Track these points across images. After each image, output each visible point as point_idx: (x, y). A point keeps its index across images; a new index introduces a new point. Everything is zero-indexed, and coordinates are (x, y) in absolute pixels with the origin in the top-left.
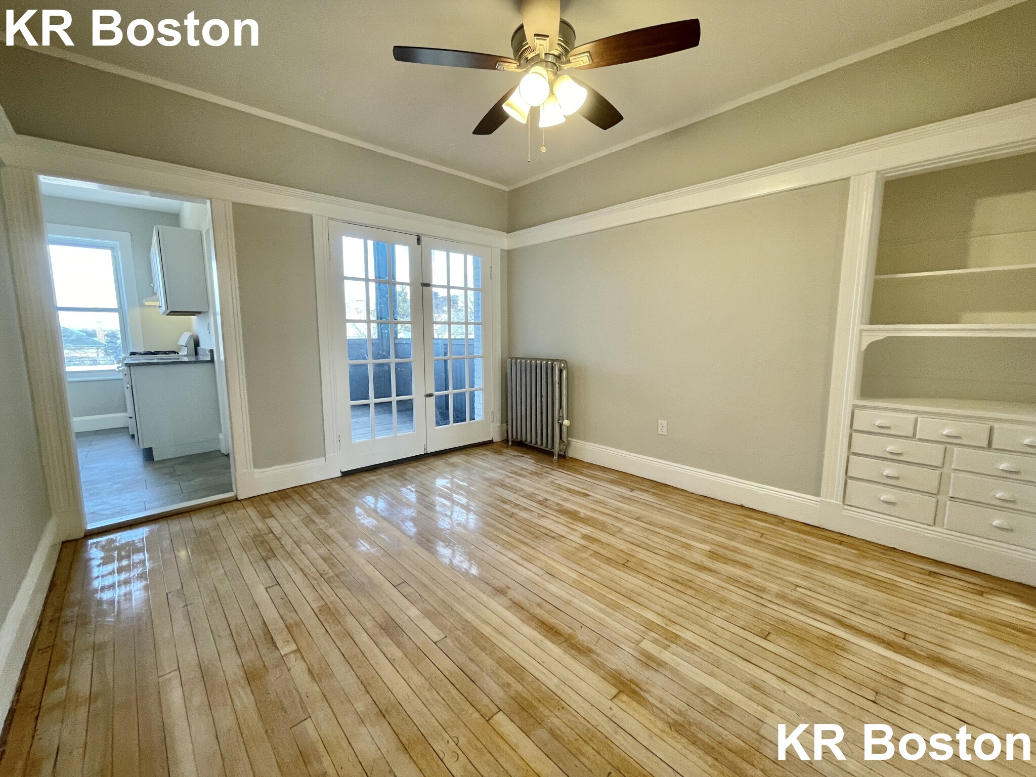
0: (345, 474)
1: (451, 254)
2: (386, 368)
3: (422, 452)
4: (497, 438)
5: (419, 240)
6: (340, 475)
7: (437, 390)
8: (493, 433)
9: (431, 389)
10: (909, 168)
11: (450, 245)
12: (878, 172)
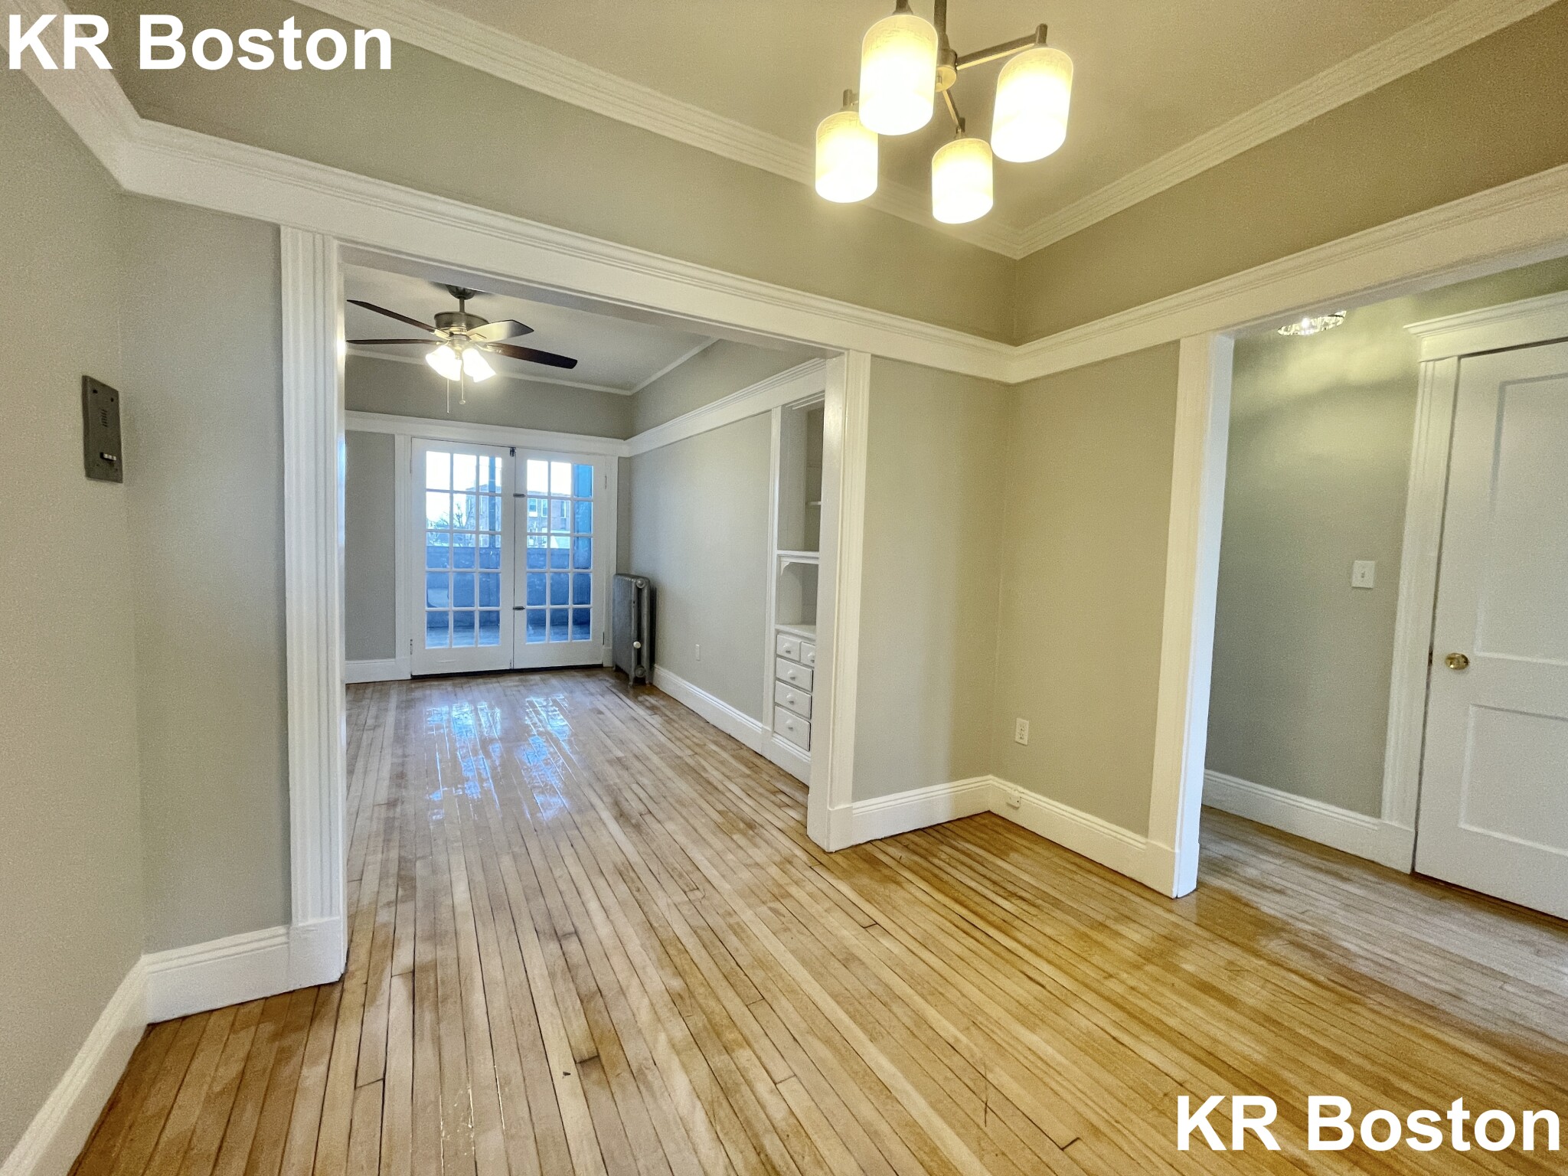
0: (416, 678)
1: (553, 464)
2: (469, 577)
3: (507, 667)
4: (607, 663)
5: (513, 451)
6: (410, 677)
7: (529, 604)
8: (603, 657)
9: (523, 603)
10: (811, 400)
11: (549, 454)
12: (783, 406)
